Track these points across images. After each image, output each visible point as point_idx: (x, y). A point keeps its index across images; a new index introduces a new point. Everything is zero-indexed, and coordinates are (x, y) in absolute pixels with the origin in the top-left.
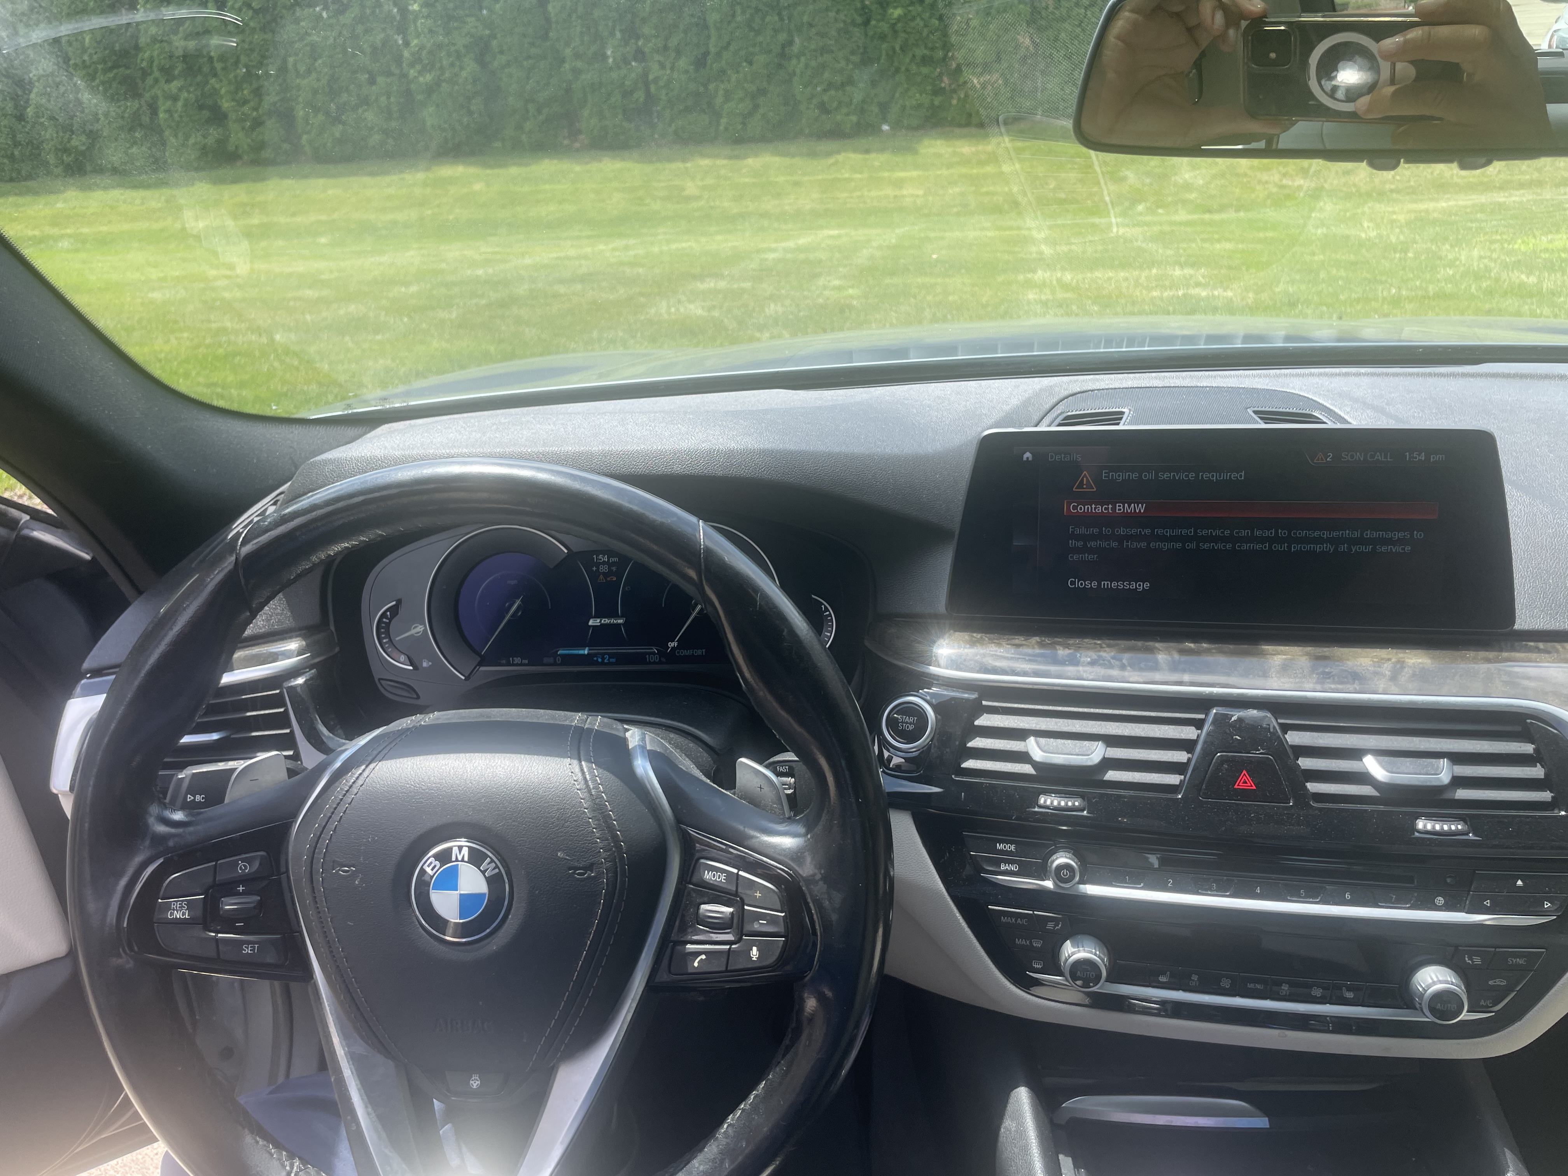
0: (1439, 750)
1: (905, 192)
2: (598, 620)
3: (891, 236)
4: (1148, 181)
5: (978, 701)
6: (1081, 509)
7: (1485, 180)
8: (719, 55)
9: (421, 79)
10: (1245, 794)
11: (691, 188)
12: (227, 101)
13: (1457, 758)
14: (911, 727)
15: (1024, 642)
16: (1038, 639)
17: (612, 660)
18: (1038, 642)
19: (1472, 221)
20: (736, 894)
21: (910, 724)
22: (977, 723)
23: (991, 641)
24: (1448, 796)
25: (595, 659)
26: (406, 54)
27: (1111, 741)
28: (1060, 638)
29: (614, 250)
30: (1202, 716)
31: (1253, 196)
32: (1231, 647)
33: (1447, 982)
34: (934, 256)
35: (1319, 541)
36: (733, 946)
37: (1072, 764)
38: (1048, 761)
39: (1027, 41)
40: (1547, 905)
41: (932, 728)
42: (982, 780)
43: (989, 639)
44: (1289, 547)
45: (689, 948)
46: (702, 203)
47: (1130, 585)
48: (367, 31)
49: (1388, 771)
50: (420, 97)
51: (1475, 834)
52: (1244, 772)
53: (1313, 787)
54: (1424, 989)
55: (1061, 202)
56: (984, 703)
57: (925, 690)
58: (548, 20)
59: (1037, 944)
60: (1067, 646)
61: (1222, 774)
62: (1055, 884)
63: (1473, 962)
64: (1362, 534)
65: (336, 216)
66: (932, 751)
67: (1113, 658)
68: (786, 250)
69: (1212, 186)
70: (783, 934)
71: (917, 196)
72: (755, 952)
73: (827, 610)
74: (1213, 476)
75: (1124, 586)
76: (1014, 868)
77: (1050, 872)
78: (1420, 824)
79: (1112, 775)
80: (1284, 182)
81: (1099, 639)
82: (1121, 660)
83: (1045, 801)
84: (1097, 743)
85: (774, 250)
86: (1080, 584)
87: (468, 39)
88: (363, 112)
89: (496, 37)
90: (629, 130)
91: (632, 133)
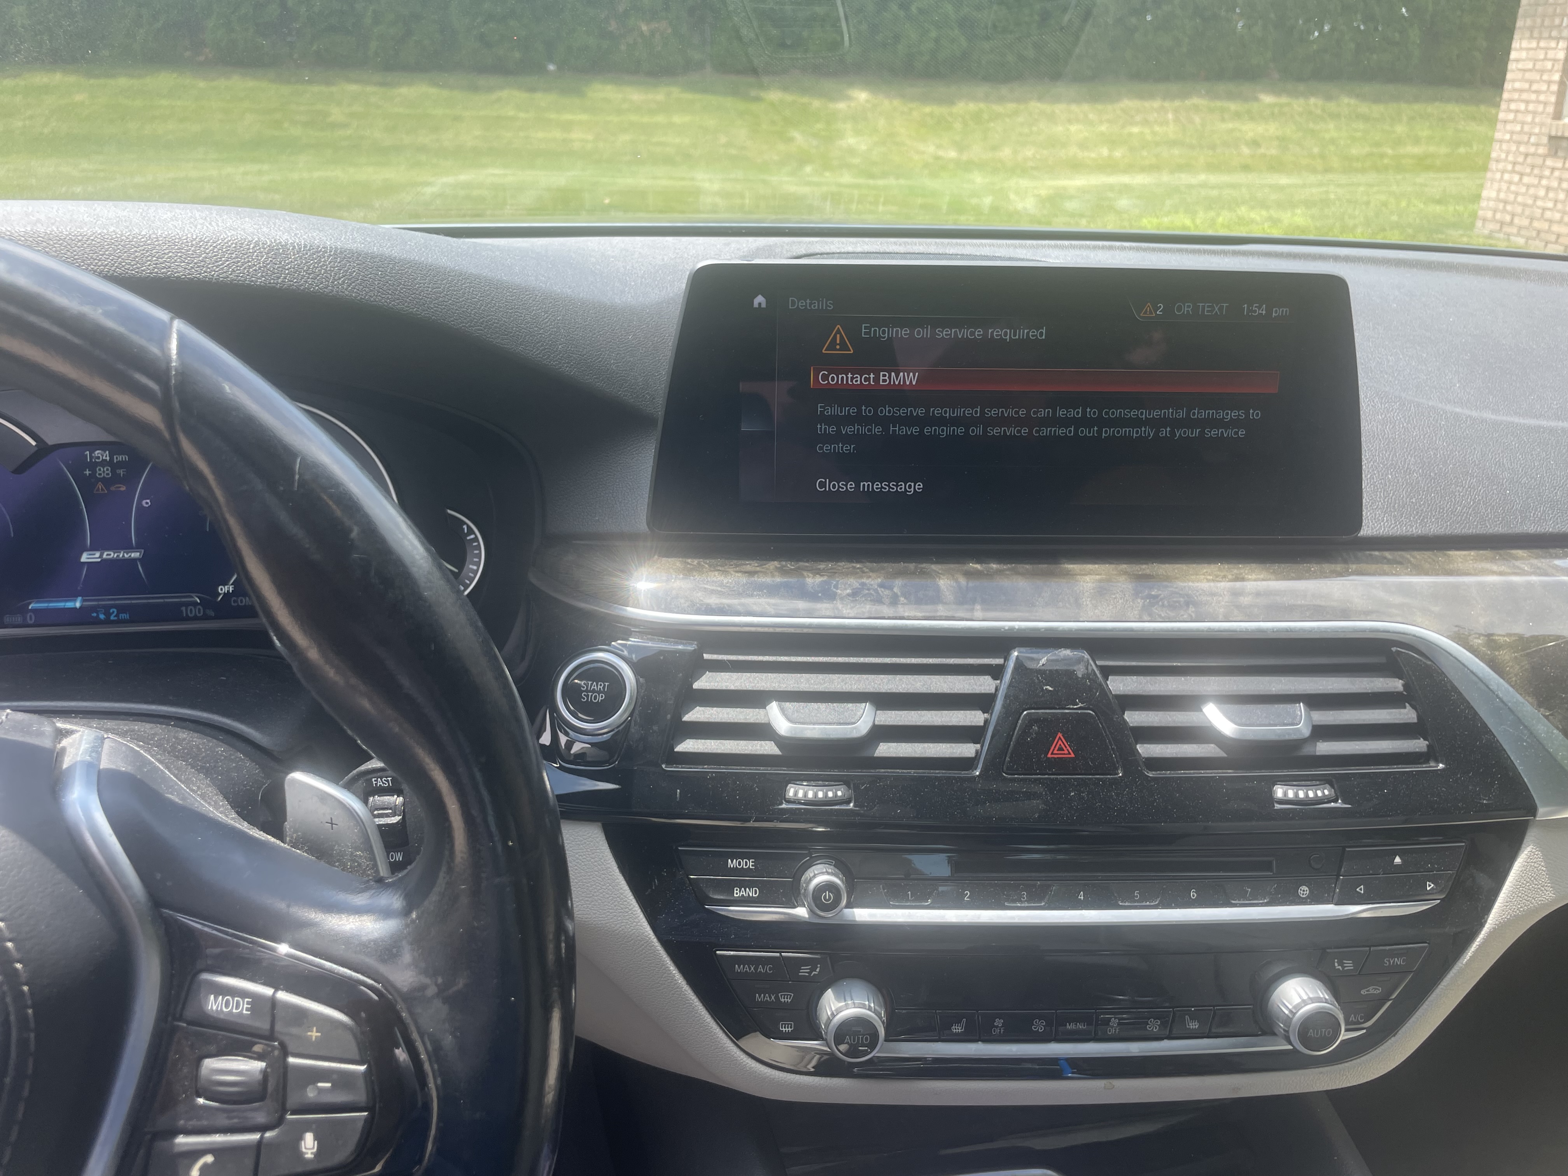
0: (1292, 692)
1: (573, 136)
2: (98, 554)
3: (560, 178)
4: (815, 143)
5: (698, 654)
6: (834, 380)
7: (1112, 162)
10: (1061, 765)
13: (1315, 701)
14: (600, 698)
15: (758, 569)
16: (776, 563)
17: (123, 616)
18: (776, 567)
20: (270, 1036)
21: (599, 692)
22: (696, 685)
23: (713, 568)
24: (1307, 750)
25: (94, 615)
27: (883, 701)
28: (807, 561)
29: (245, 174)
30: (1000, 661)
31: (911, 165)
32: (1028, 566)
33: (1319, 1000)
35: (1137, 423)
36: (268, 1134)
37: (832, 737)
38: (799, 735)
40: (1430, 886)
41: (631, 698)
42: (706, 768)
43: (710, 566)
44: (1100, 432)
45: (180, 1144)
46: (349, 132)
47: (897, 486)
49: (1236, 723)
51: (1344, 802)
52: (1060, 735)
53: (1146, 750)
54: (1291, 1011)
55: (732, 158)
56: (706, 656)
57: (619, 642)
59: (786, 999)
60: (818, 572)
61: (1032, 739)
62: (811, 911)
63: (1343, 967)
64: (1188, 413)
66: (633, 730)
67: (881, 586)
68: (445, 186)
69: (875, 152)
70: (363, 1104)
71: (587, 141)
72: (309, 1144)
73: (471, 531)
74: (1006, 335)
75: (890, 487)
76: (752, 893)
77: (805, 896)
78: (1279, 792)
79: (886, 749)
80: (939, 153)
81: (857, 562)
82: (891, 588)
83: (796, 793)
84: (864, 704)
85: (432, 185)
86: (832, 486)
90: (263, 46)
91: (266, 50)
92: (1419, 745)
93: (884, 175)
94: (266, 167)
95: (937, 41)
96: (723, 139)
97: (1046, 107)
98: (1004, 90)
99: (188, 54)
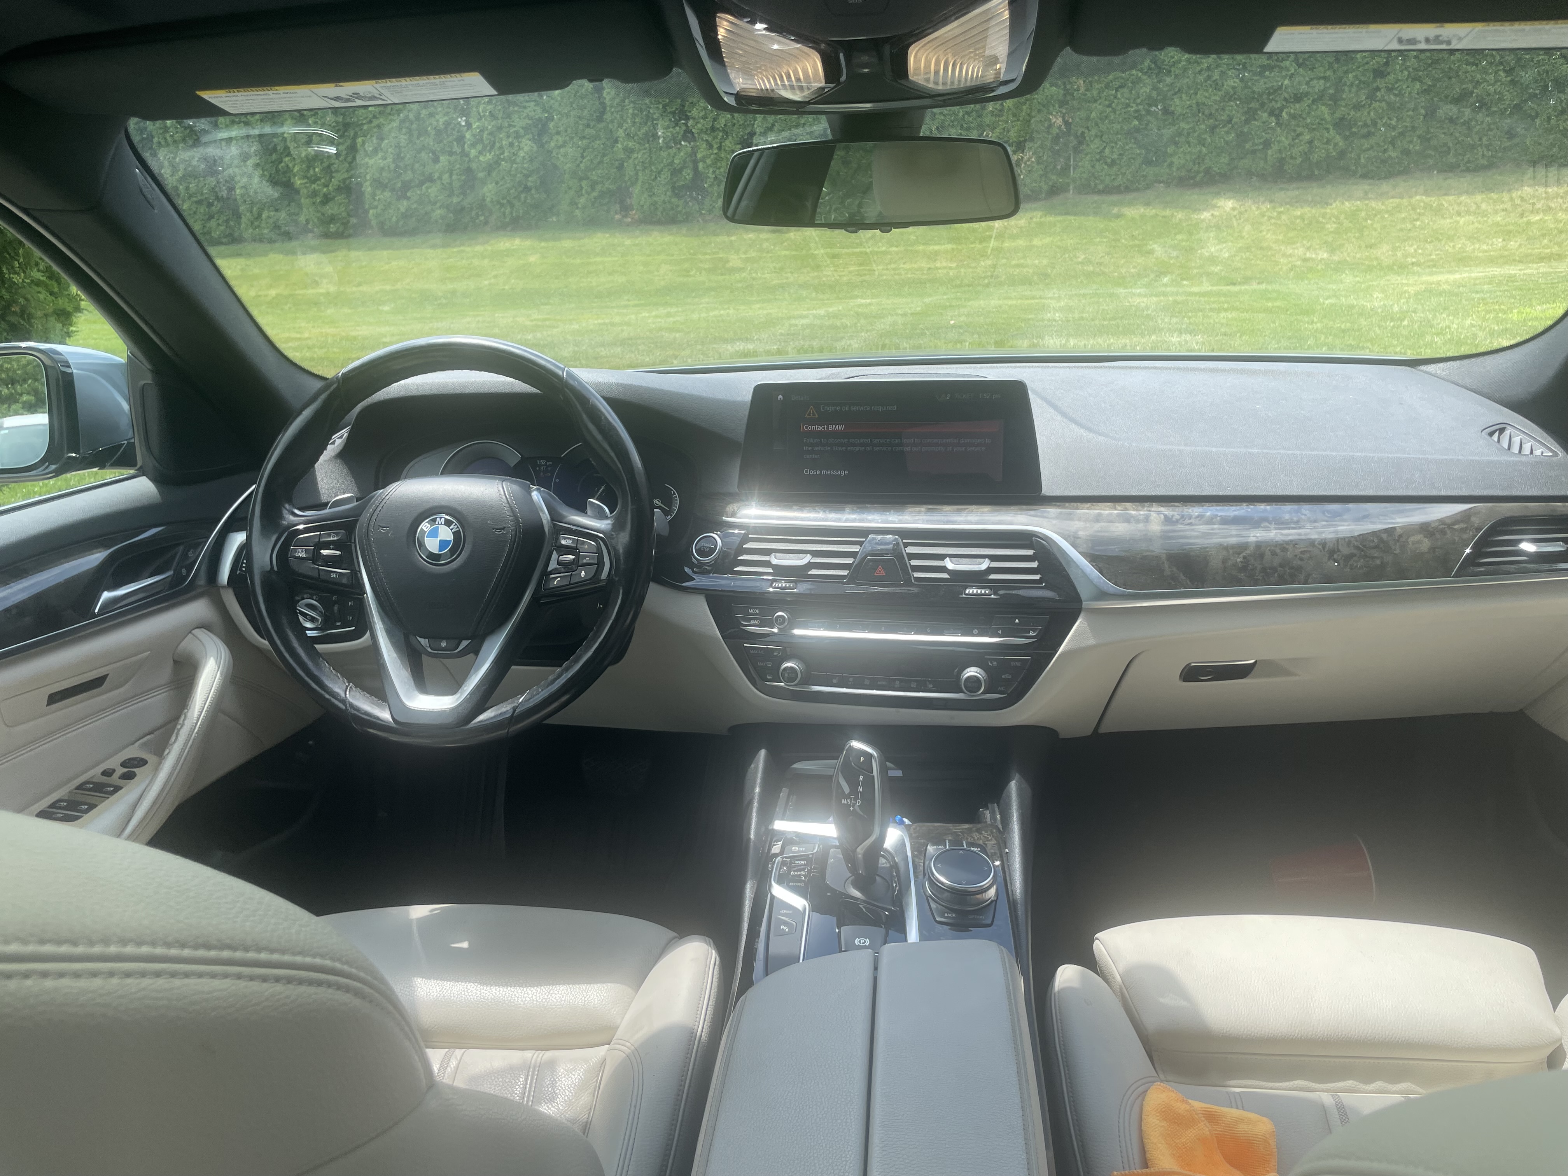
0: (982, 554)
1: (938, 265)
3: (916, 304)
4: (1175, 254)
5: (746, 535)
6: (810, 428)
7: (1506, 253)
9: (481, 158)
10: (879, 578)
11: (735, 260)
12: (299, 179)
13: (992, 558)
14: (708, 549)
19: (1477, 292)
21: (708, 547)
22: (745, 546)
24: (984, 576)
26: (468, 135)
27: (813, 554)
29: (656, 317)
30: (863, 539)
31: (1277, 269)
33: (974, 672)
34: (952, 322)
35: (937, 445)
37: (793, 566)
38: (781, 565)
39: (1059, 121)
40: (1031, 633)
41: (719, 550)
42: (745, 577)
44: (921, 449)
46: (744, 275)
47: (837, 472)
48: (431, 115)
49: (957, 565)
50: (481, 175)
51: (994, 595)
52: (880, 567)
53: (916, 574)
55: (1089, 275)
56: (750, 536)
59: (768, 664)
61: (869, 568)
62: (778, 629)
63: (991, 663)
64: (959, 441)
65: (399, 286)
66: (718, 562)
68: (815, 316)
69: (1237, 258)
71: (951, 268)
75: (834, 473)
76: (757, 622)
78: (968, 591)
79: (812, 571)
80: (1308, 255)
81: (819, 503)
83: (777, 585)
84: (806, 555)
85: (805, 317)
86: (811, 472)
87: (527, 121)
88: (427, 188)
89: (553, 119)
90: (678, 206)
91: (680, 209)
92: (1037, 577)
93: (1246, 280)
94: (673, 310)
95: (1310, 142)
96: (1081, 257)
97: (1433, 200)
98: (1385, 186)
99: (617, 217)
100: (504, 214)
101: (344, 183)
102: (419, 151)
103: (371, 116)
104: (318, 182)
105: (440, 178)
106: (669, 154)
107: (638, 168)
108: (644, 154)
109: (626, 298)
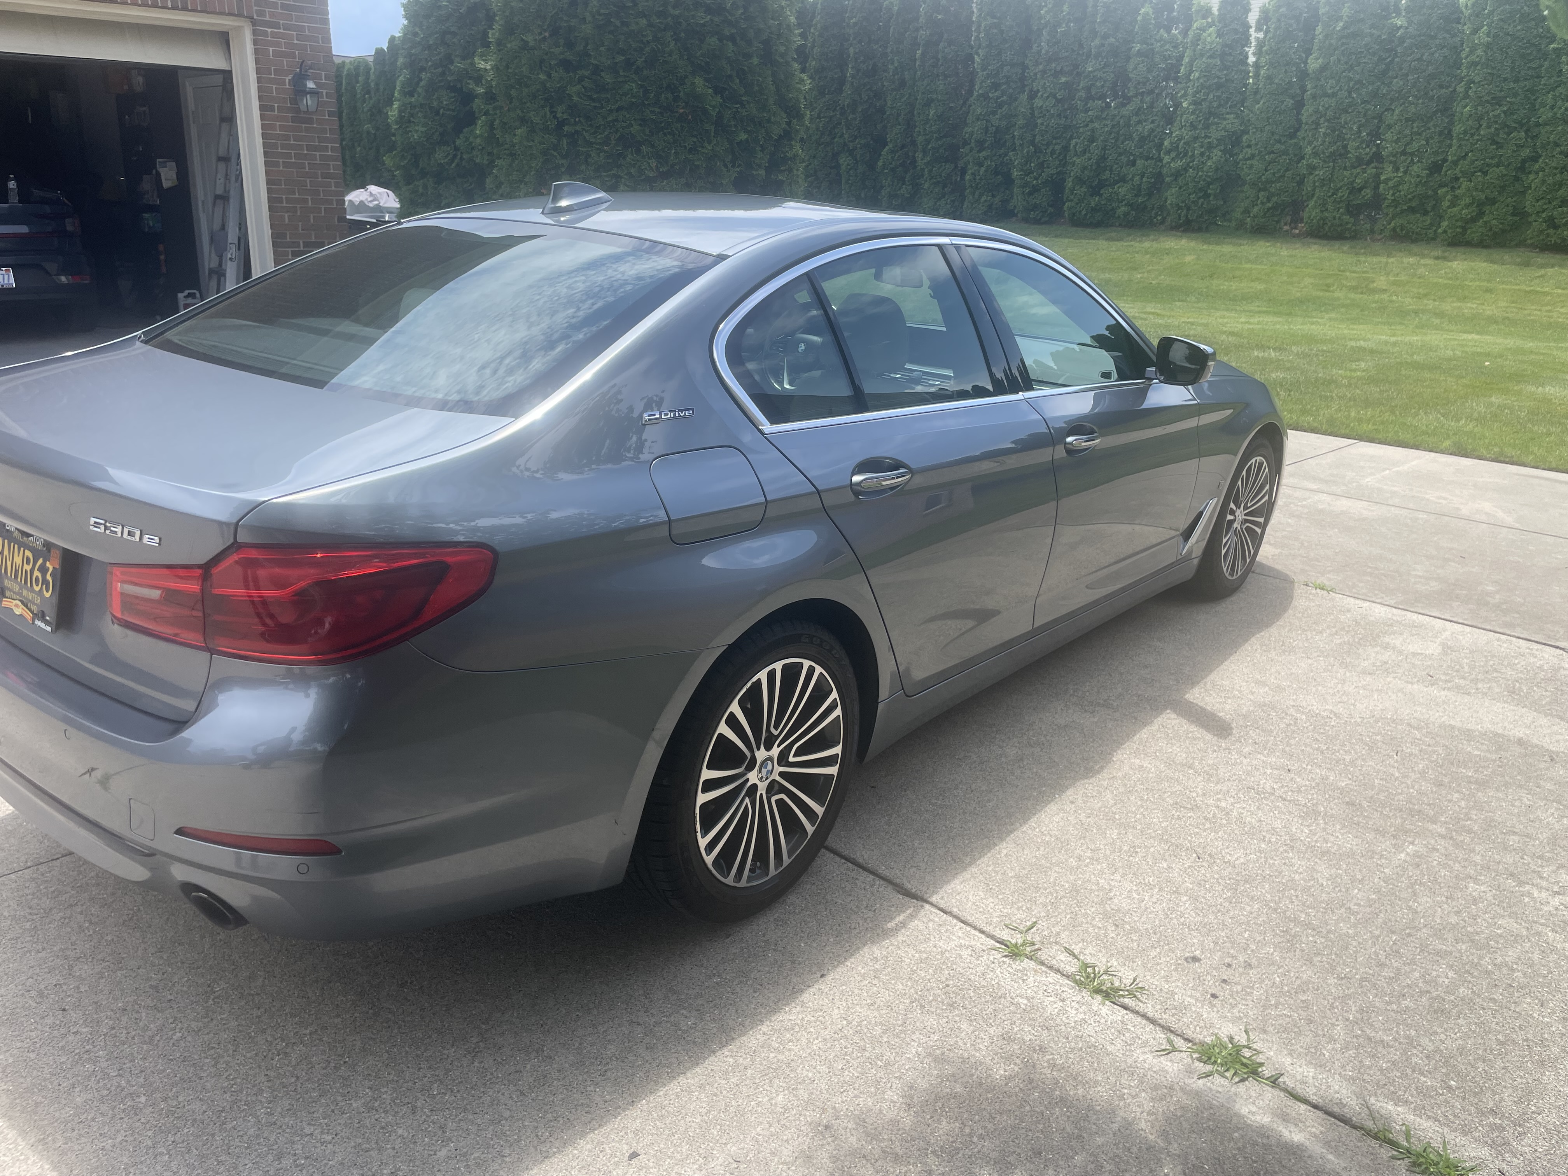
8: (1455, 163)
9: (1172, 165)
11: (1381, 282)
26: (1167, 142)
50: (1168, 179)
58: (1299, 121)
87: (1223, 133)
88: (1119, 188)
89: (1248, 133)
90: (1347, 223)
91: (1349, 226)
100: (1180, 216)
101: (1051, 177)
102: (1120, 154)
103: (1088, 120)
104: (1031, 175)
105: (1132, 179)
106: (1351, 174)
107: (1317, 184)
108: (1326, 171)
109: (1257, 304)
